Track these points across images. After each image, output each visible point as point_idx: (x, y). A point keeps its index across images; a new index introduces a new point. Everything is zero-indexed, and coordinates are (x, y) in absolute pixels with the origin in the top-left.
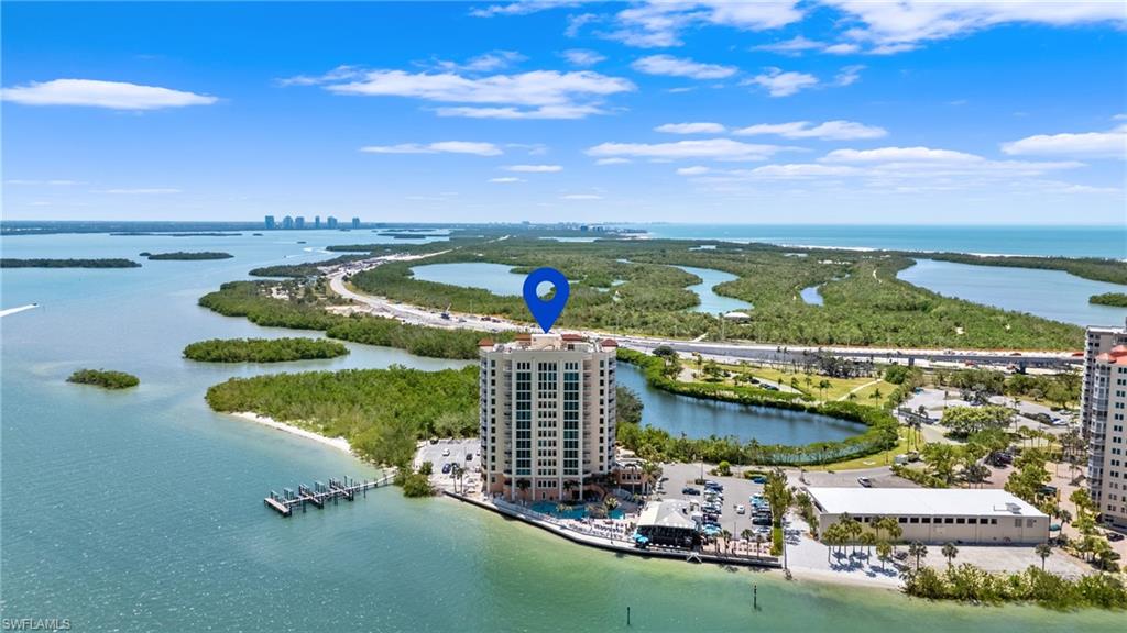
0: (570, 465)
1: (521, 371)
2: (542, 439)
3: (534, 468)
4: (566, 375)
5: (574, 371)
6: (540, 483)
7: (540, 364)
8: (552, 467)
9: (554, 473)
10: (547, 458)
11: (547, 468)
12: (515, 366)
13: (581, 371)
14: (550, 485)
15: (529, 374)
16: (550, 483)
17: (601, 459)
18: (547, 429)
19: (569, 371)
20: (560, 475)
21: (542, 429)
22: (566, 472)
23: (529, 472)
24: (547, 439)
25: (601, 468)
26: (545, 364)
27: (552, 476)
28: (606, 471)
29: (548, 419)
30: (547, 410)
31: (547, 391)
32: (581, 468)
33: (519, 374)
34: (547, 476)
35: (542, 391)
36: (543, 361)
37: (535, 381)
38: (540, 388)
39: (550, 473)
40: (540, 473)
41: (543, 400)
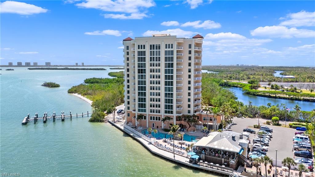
0: (169, 108)
1: (140, 50)
2: (152, 91)
3: (148, 108)
4: (166, 51)
5: (170, 49)
6: (151, 117)
7: (151, 46)
8: (158, 109)
9: (159, 112)
10: (155, 103)
11: (155, 108)
12: (136, 47)
13: (175, 49)
14: (157, 119)
15: (145, 52)
16: (157, 118)
17: (189, 106)
18: (155, 85)
19: (168, 49)
20: (163, 114)
21: (152, 85)
22: (166, 112)
23: (145, 111)
24: (155, 91)
25: (189, 112)
26: (154, 45)
27: (158, 114)
28: (192, 113)
29: (155, 79)
30: (155, 74)
31: (155, 62)
32: (175, 109)
33: (139, 52)
34: (155, 114)
35: (152, 62)
36: (152, 44)
37: (148, 56)
38: (151, 61)
39: (157, 112)
40: (151, 112)
41: (152, 68)
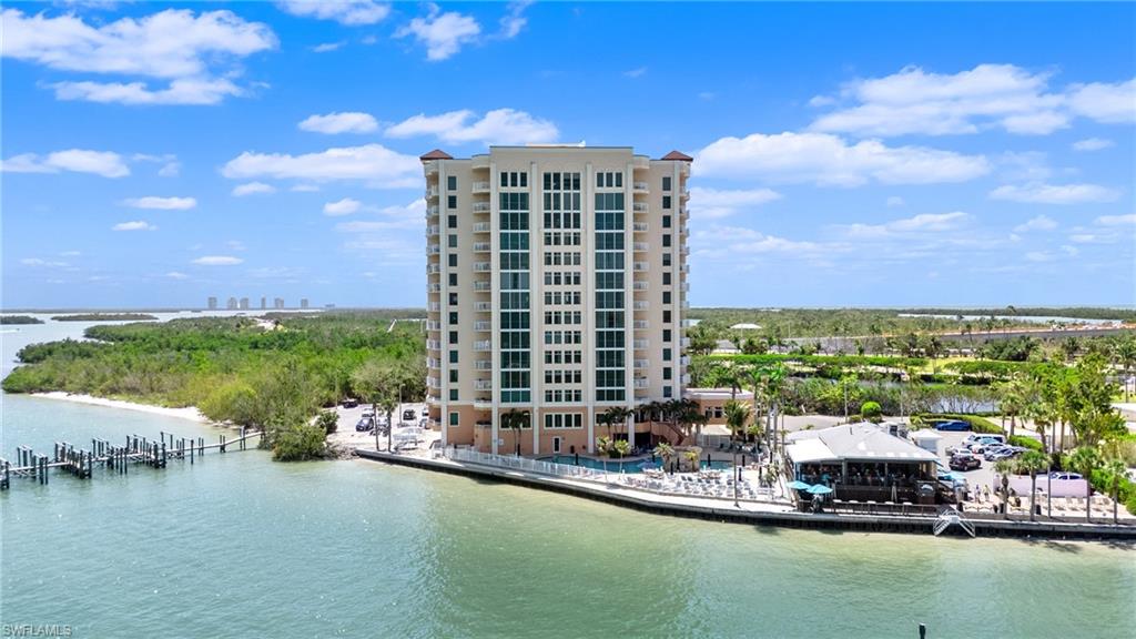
0: (610, 381)
1: (509, 189)
2: (553, 328)
3: (537, 386)
4: (599, 197)
5: (614, 190)
6: (549, 418)
7: (547, 177)
8: (573, 386)
9: (578, 398)
10: (563, 367)
11: (563, 387)
12: (495, 179)
13: (628, 189)
14: (568, 424)
15: (525, 197)
16: (568, 418)
17: (667, 373)
18: (563, 308)
19: (605, 190)
20: (590, 403)
21: (553, 308)
22: (600, 395)
23: (526, 397)
24: (563, 327)
25: (667, 392)
26: (557, 176)
27: (573, 404)
28: (677, 396)
29: (563, 288)
30: (562, 269)
31: (562, 230)
32: (630, 385)
33: (504, 197)
34: (563, 404)
35: (552, 230)
36: (552, 171)
37: (536, 211)
38: (547, 225)
39: (569, 398)
40: (549, 398)
41: (553, 249)
